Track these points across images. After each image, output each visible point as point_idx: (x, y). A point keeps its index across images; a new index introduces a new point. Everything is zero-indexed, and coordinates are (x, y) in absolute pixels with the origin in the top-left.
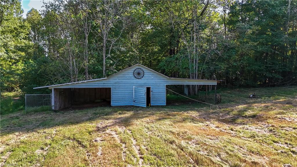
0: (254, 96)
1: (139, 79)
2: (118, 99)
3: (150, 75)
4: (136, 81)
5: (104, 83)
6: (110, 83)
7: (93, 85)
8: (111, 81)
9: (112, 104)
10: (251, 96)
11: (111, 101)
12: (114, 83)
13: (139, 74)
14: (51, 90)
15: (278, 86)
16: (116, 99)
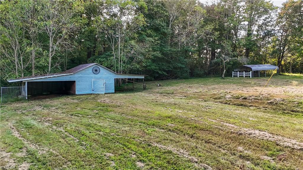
0: (160, 85)
1: (96, 74)
2: (81, 89)
3: (104, 72)
4: (94, 75)
5: (70, 77)
6: (75, 78)
7: (61, 79)
8: (76, 76)
9: (77, 93)
10: (158, 85)
11: (76, 91)
12: (78, 77)
13: (96, 70)
14: (25, 83)
15: (165, 80)
16: (79, 89)
